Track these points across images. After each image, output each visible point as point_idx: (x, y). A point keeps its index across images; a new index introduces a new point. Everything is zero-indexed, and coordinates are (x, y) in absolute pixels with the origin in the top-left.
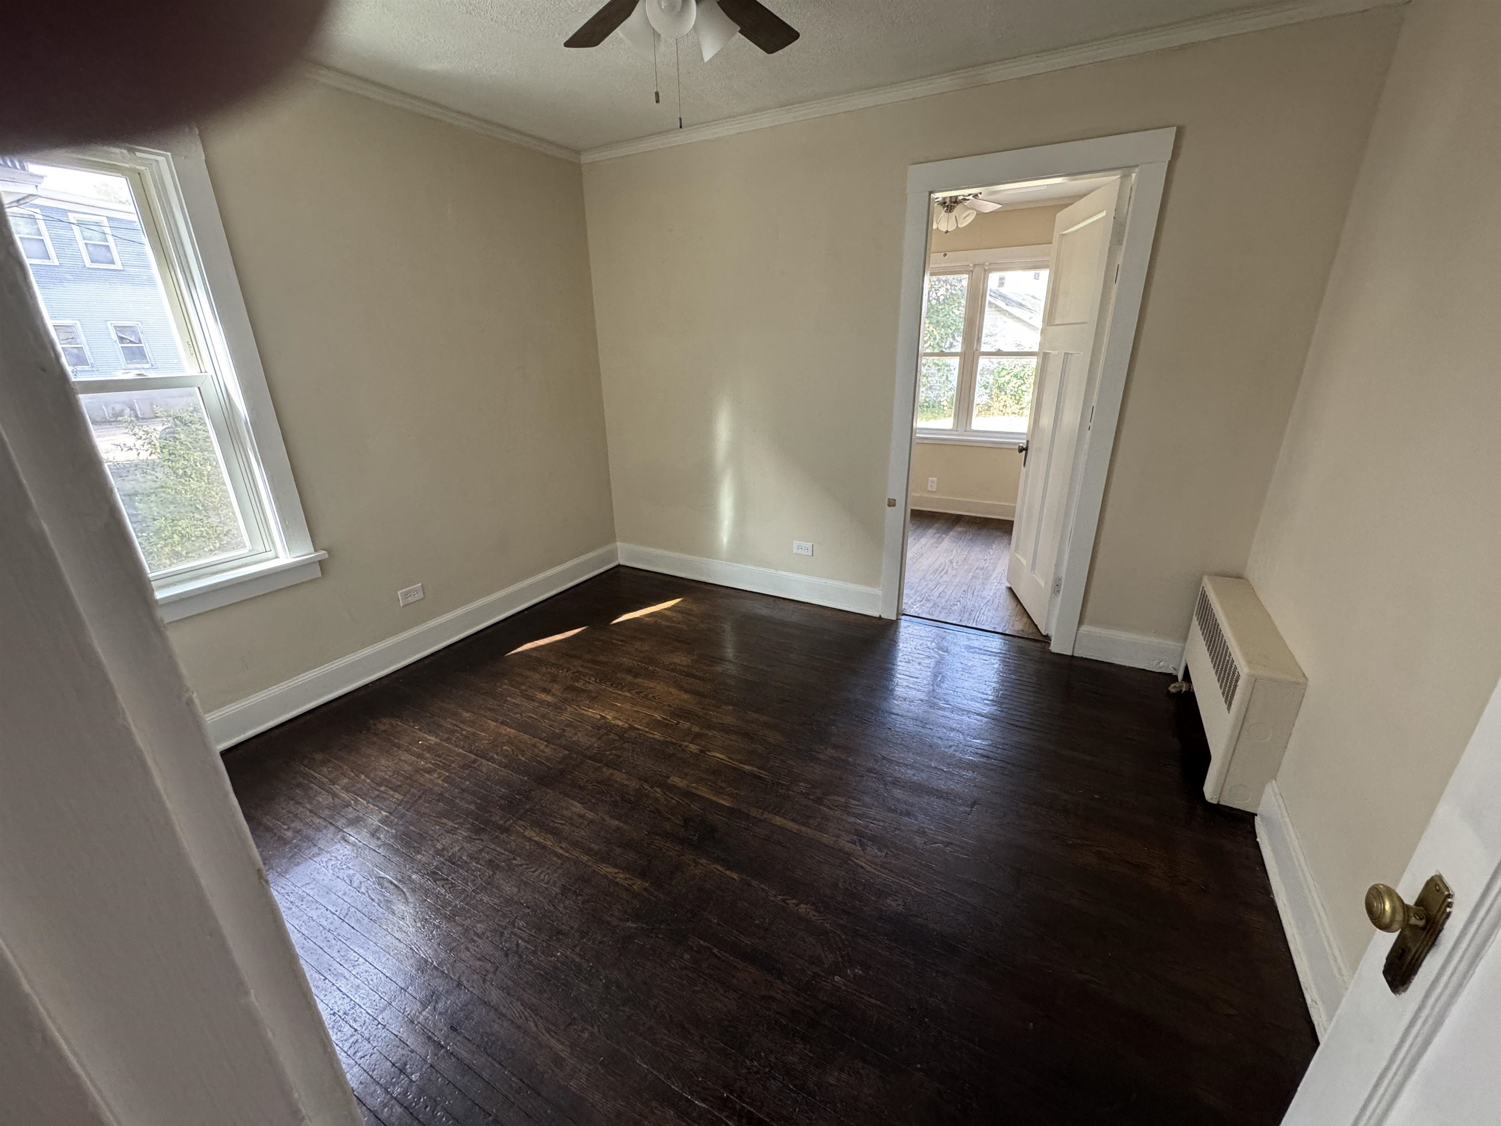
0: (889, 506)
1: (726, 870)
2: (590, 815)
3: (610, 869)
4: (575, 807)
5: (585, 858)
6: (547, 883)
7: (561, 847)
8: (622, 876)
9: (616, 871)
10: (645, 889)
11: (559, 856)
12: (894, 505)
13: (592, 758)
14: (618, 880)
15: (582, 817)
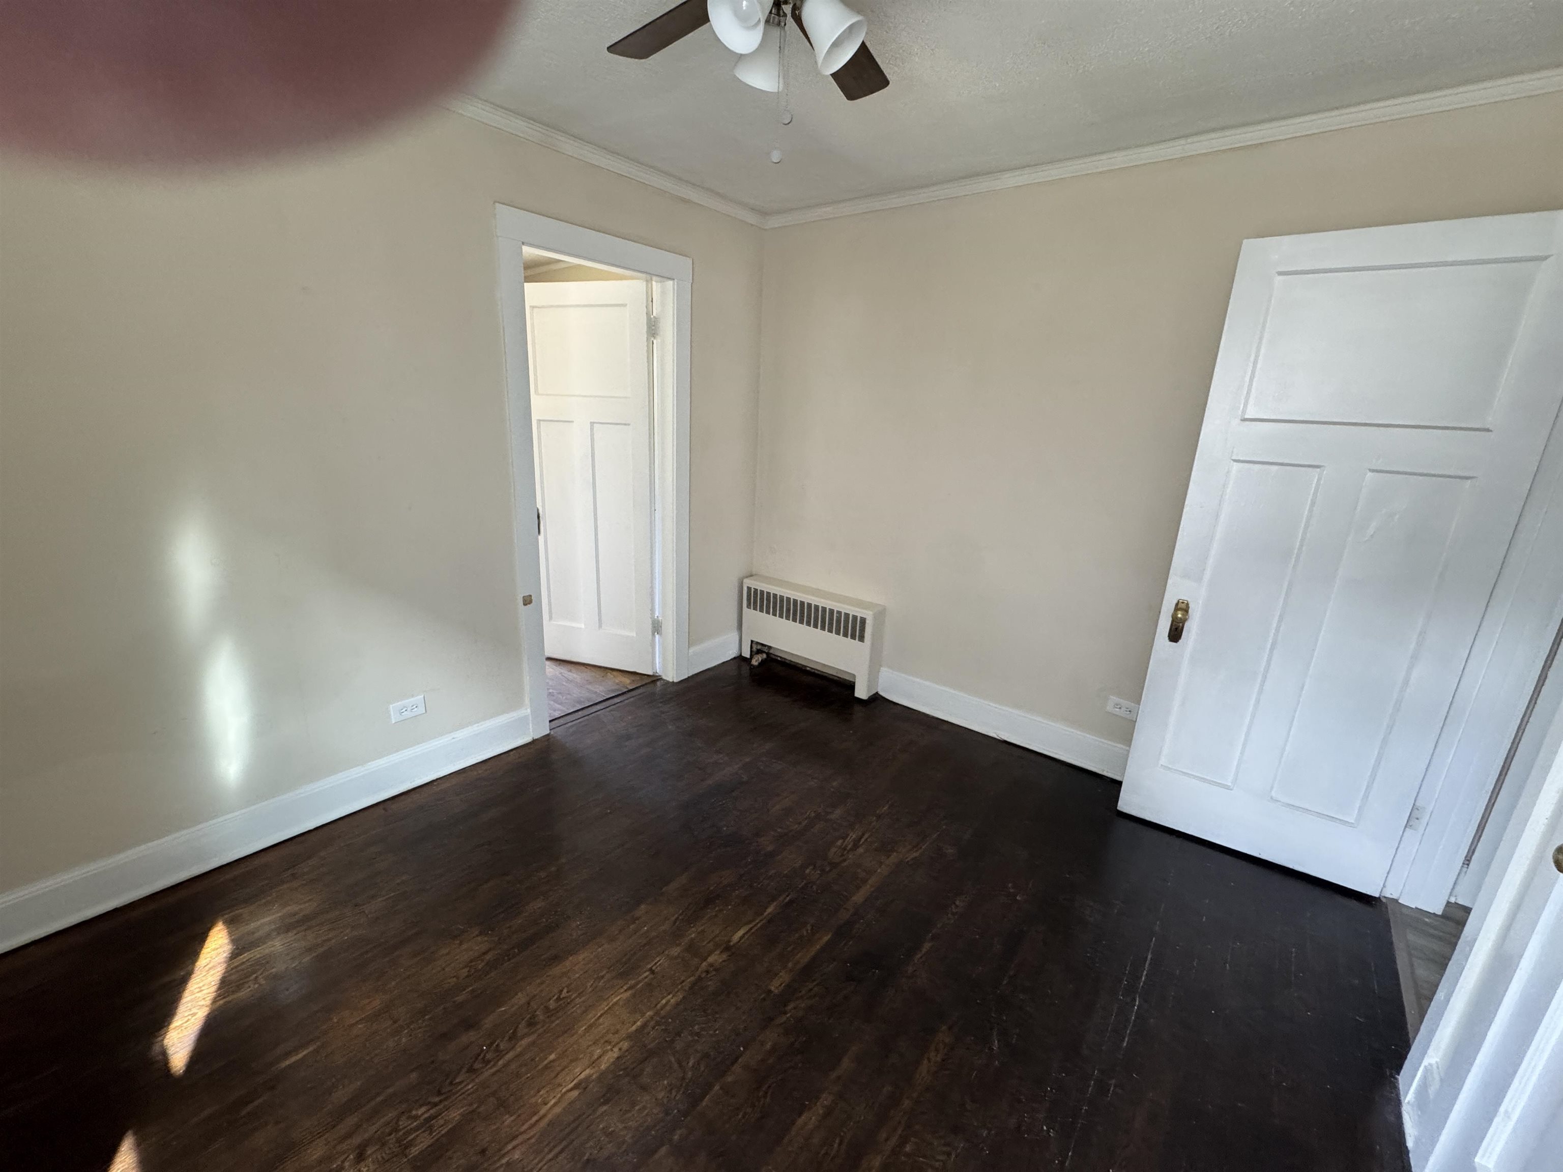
0: (525, 604)
1: (921, 951)
2: (826, 1100)
3: (924, 1067)
4: (806, 1124)
5: (906, 1103)
6: (949, 1154)
7: (887, 1140)
8: (932, 1054)
9: (925, 1062)
10: (950, 1028)
11: (903, 1141)
12: (530, 602)
13: (695, 1101)
14: (939, 1059)
15: (829, 1112)
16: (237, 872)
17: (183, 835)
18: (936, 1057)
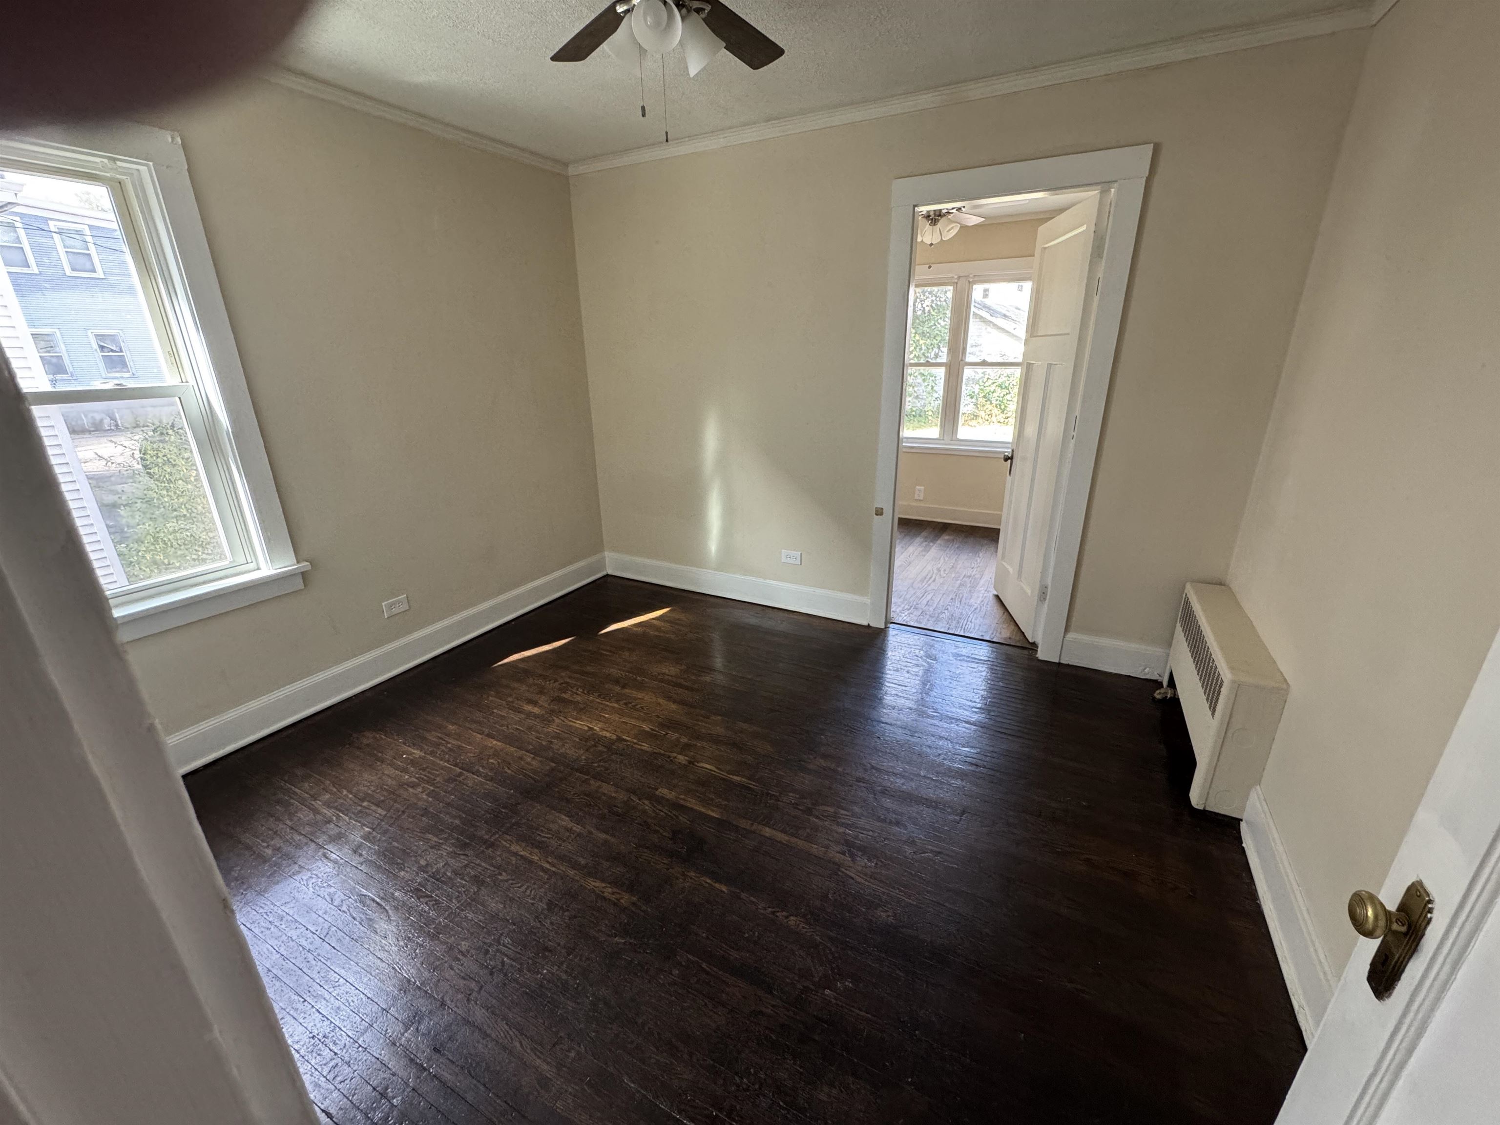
0: (877, 514)
1: (715, 882)
2: (577, 828)
3: (598, 884)
4: (563, 820)
5: (571, 872)
6: (533, 899)
7: (548, 862)
8: (610, 890)
9: (604, 885)
10: (634, 904)
11: (546, 871)
12: (881, 514)
13: (580, 770)
14: (606, 894)
15: (569, 830)
16: (697, 597)
17: (694, 569)
18: (608, 891)
